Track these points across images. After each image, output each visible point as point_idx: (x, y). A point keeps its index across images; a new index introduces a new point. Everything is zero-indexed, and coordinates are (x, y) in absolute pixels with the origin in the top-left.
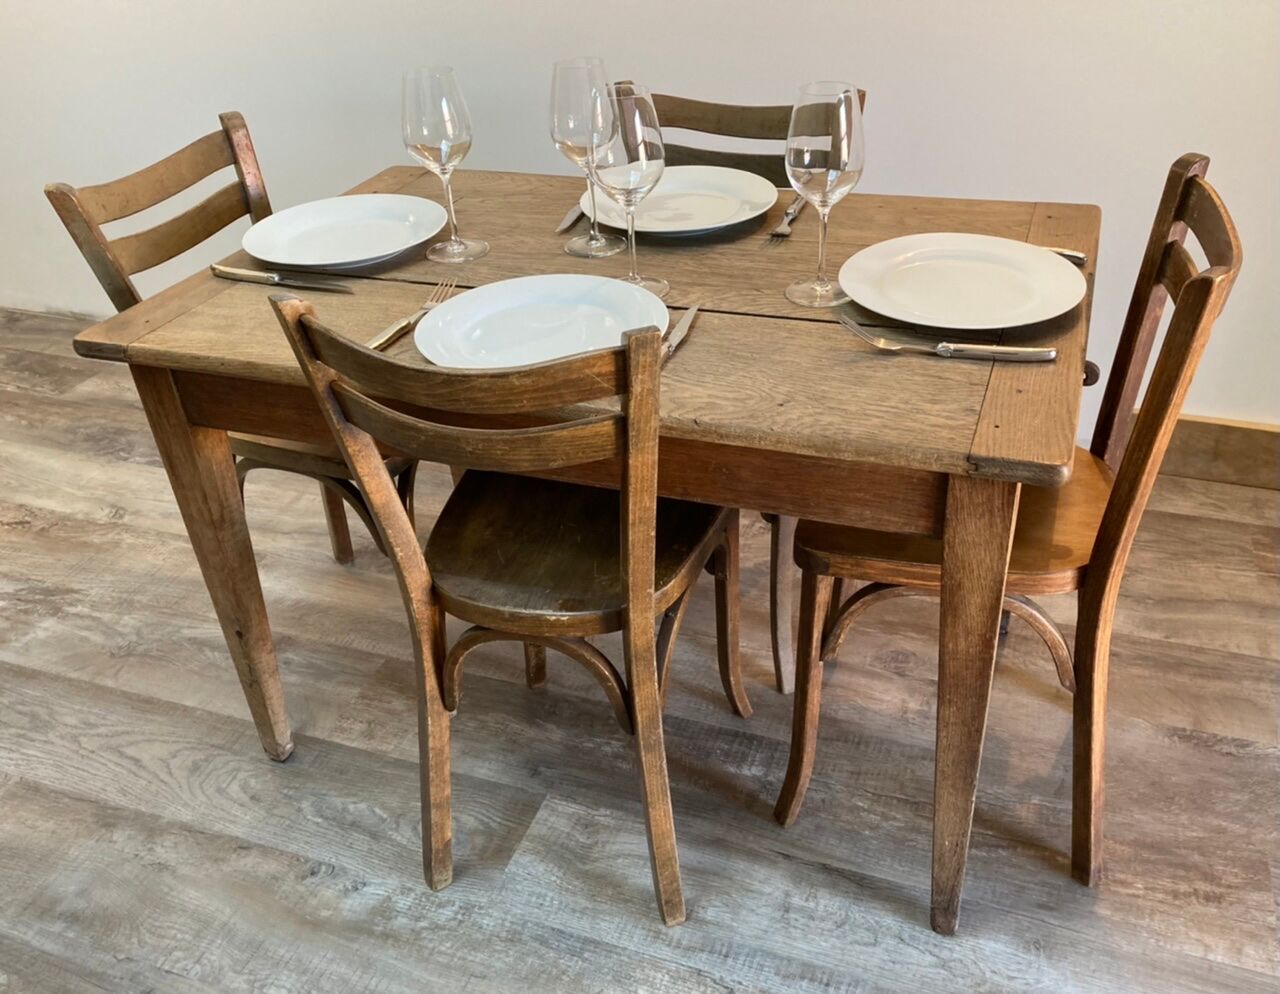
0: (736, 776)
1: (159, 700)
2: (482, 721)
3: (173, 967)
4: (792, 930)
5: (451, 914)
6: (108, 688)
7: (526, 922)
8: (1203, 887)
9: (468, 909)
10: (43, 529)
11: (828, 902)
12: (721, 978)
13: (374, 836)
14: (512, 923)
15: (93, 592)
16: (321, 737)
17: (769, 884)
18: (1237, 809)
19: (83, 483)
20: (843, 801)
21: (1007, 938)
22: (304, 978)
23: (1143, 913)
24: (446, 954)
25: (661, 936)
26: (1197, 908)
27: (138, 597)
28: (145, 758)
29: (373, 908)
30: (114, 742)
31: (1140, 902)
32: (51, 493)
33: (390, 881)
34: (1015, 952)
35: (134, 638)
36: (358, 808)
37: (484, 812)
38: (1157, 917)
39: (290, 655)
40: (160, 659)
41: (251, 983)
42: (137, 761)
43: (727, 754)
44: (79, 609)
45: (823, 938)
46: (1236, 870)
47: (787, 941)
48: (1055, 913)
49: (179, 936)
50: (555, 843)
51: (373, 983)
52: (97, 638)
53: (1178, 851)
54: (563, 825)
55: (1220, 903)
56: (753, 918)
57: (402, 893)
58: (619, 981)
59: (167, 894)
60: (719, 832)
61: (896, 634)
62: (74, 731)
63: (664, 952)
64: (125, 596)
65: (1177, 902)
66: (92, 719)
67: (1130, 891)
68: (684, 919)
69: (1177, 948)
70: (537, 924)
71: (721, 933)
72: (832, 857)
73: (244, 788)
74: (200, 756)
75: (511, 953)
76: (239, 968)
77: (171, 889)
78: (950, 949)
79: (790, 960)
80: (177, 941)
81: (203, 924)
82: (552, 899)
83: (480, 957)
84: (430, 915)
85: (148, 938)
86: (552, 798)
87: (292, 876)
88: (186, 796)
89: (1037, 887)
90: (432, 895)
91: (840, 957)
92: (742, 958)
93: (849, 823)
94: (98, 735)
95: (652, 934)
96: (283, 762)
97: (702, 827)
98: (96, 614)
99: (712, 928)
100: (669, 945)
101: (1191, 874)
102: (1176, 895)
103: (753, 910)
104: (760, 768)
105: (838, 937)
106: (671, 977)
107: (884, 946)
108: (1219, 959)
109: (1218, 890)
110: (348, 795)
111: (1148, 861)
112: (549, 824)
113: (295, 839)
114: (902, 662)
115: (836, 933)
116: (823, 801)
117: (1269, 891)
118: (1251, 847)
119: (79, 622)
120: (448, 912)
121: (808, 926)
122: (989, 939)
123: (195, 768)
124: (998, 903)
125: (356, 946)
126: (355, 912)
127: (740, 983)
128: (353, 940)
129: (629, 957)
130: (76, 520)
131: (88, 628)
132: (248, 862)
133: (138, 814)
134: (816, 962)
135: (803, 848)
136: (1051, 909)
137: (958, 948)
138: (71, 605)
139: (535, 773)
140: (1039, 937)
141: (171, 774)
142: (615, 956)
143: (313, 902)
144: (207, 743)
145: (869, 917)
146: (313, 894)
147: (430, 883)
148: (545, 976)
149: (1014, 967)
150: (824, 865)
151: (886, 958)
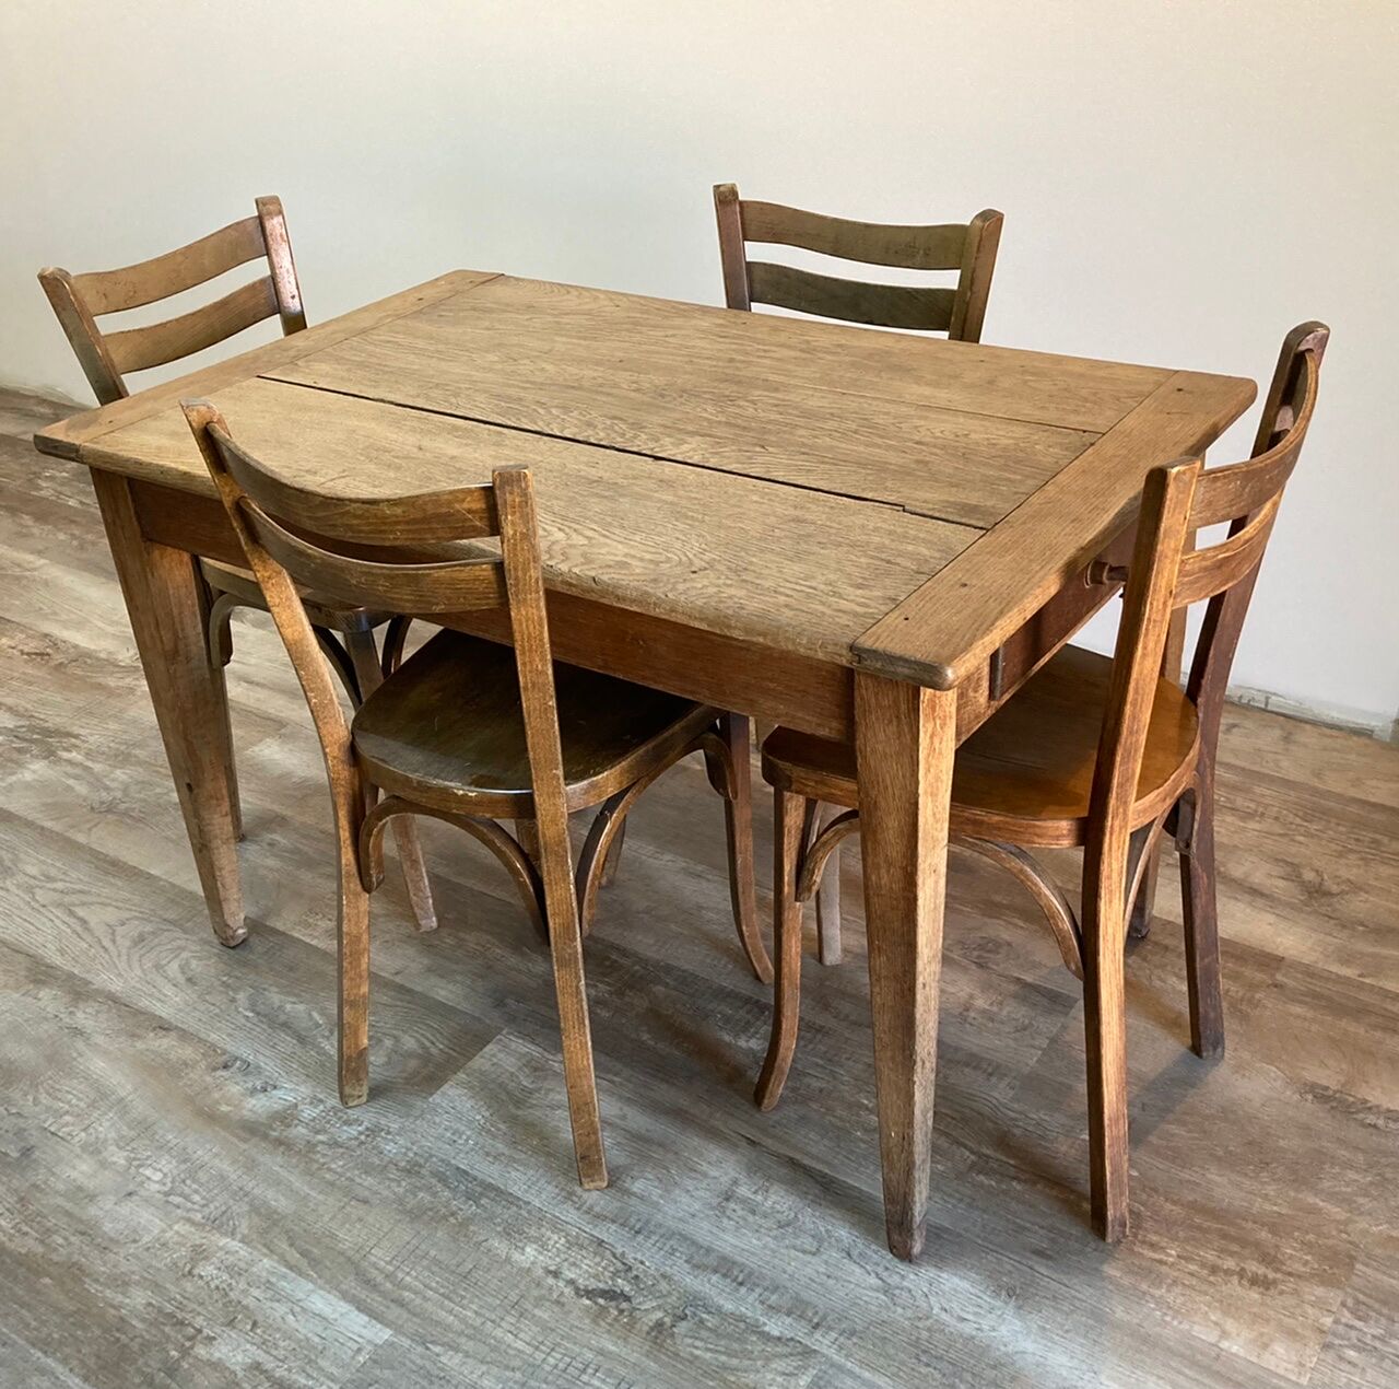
0: (729, 1045)
1: (125, 863)
2: (463, 940)
3: (59, 1130)
4: (725, 1220)
5: (355, 1133)
6: (77, 842)
7: (431, 1156)
8: (1254, 1267)
9: (373, 1132)
10: (61, 664)
11: (779, 1200)
12: (623, 1254)
13: (302, 1040)
14: (416, 1154)
15: (91, 739)
16: (282, 928)
17: (721, 1167)
18: (1349, 1190)
19: (115, 618)
20: (846, 1094)
21: (978, 1277)
22: (183, 1167)
23: (1161, 1283)
24: (337, 1173)
25: (574, 1198)
26: (1234, 1287)
27: (137, 752)
28: (93, 921)
29: (276, 1112)
30: (67, 899)
31: (1164, 1269)
32: (80, 625)
33: (302, 1089)
34: (980, 1294)
35: (119, 794)
36: (295, 1008)
37: (429, 1035)
38: (1178, 1290)
39: (276, 837)
40: (140, 820)
41: (130, 1160)
42: (83, 922)
43: (727, 1020)
44: (74, 755)
45: (757, 1235)
46: (1309, 1258)
47: (715, 1230)
48: (1050, 1263)
49: (74, 1101)
50: (493, 1081)
51: (251, 1185)
52: (81, 789)
53: (1244, 1224)
54: (509, 1063)
55: (1268, 1289)
56: (685, 1199)
57: (311, 1103)
58: (509, 1234)
59: (75, 1059)
60: (683, 1101)
61: (998, 918)
62: (32, 882)
63: (569, 1214)
64: (123, 748)
65: (1212, 1279)
66: (53, 872)
67: (1157, 1256)
68: (605, 1184)
69: (1185, 1326)
70: (442, 1161)
71: (642, 1208)
72: (807, 1154)
73: (182, 969)
74: (149, 928)
75: (404, 1184)
76: (122, 1144)
77: (80, 1055)
78: (903, 1277)
79: (709, 1251)
80: (71, 1106)
81: (102, 1096)
82: (468, 1138)
83: (369, 1181)
84: (332, 1130)
85: (44, 1099)
86: (508, 1033)
87: (203, 1065)
88: (122, 965)
89: (1042, 1232)
90: (341, 1111)
91: (768, 1258)
92: (655, 1238)
93: (841, 1119)
94: (54, 890)
95: (563, 1194)
96: (233, 948)
97: (666, 1093)
98: (89, 764)
99: (633, 1201)
100: (578, 1209)
101: (1247, 1252)
102: (1214, 1270)
103: (688, 1191)
104: (760, 1042)
105: (775, 1238)
106: (568, 1241)
107: (825, 1257)
108: (1235, 1349)
109: (1271, 1275)
110: (289, 994)
111: (1199, 1228)
112: (495, 1060)
113: (219, 1029)
114: (989, 951)
115: (775, 1233)
116: (821, 1091)
117: (1343, 1289)
118: (1344, 1236)
119: (69, 769)
120: (353, 1131)
121: (745, 1220)
122: (956, 1275)
123: (141, 938)
124: (985, 1239)
125: (245, 1146)
126: (255, 1113)
127: (642, 1263)
128: (245, 1141)
129: (529, 1212)
130: (98, 659)
131: (76, 777)
132: (164, 1043)
133: (71, 976)
134: (738, 1259)
135: (773, 1137)
136: (1049, 1258)
137: (912, 1276)
138: (67, 750)
139: (500, 1003)
140: (1018, 1284)
141: (114, 941)
142: (515, 1208)
143: (216, 1095)
144: (160, 917)
145: (820, 1223)
146: (219, 1087)
147: (343, 1098)
148: (430, 1213)
149: (971, 1309)
150: (791, 1159)
151: (821, 1270)
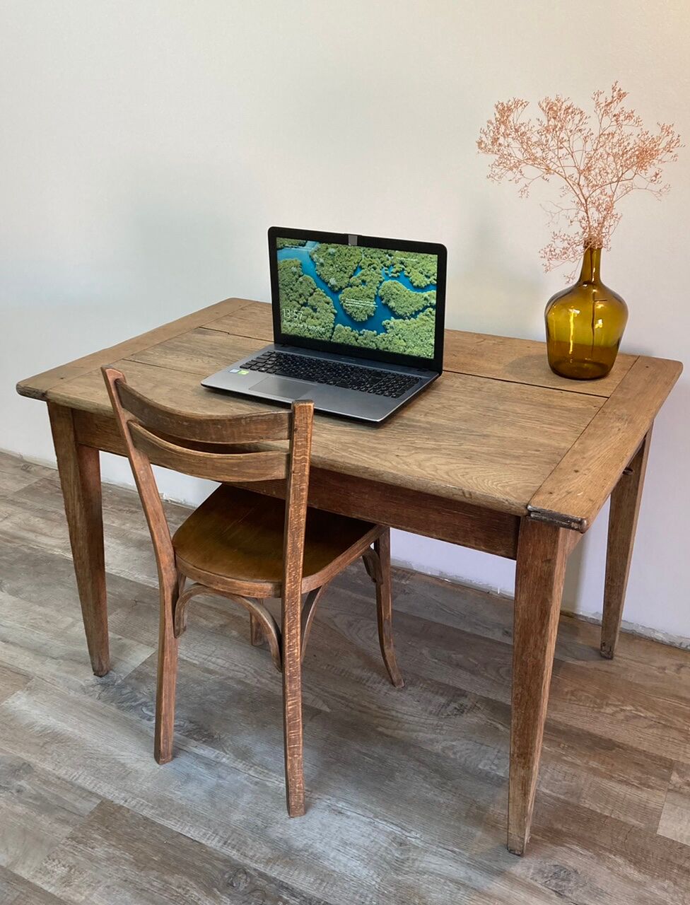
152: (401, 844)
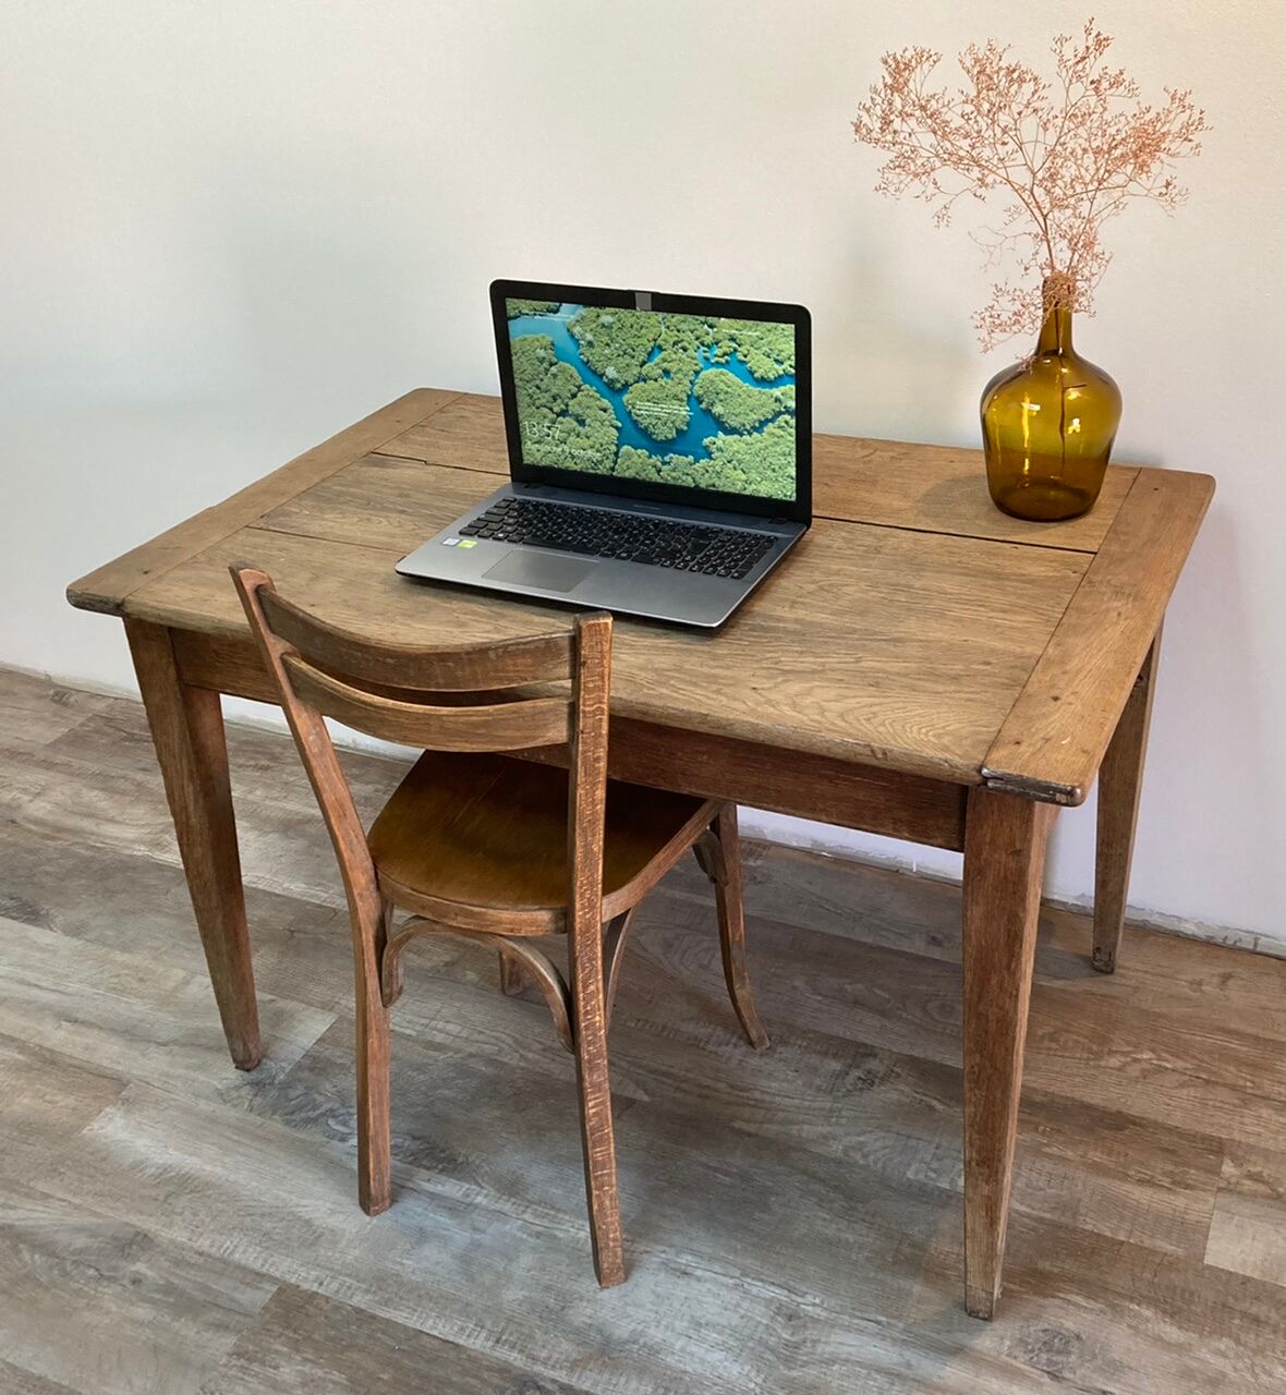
152: (790, 1318)
